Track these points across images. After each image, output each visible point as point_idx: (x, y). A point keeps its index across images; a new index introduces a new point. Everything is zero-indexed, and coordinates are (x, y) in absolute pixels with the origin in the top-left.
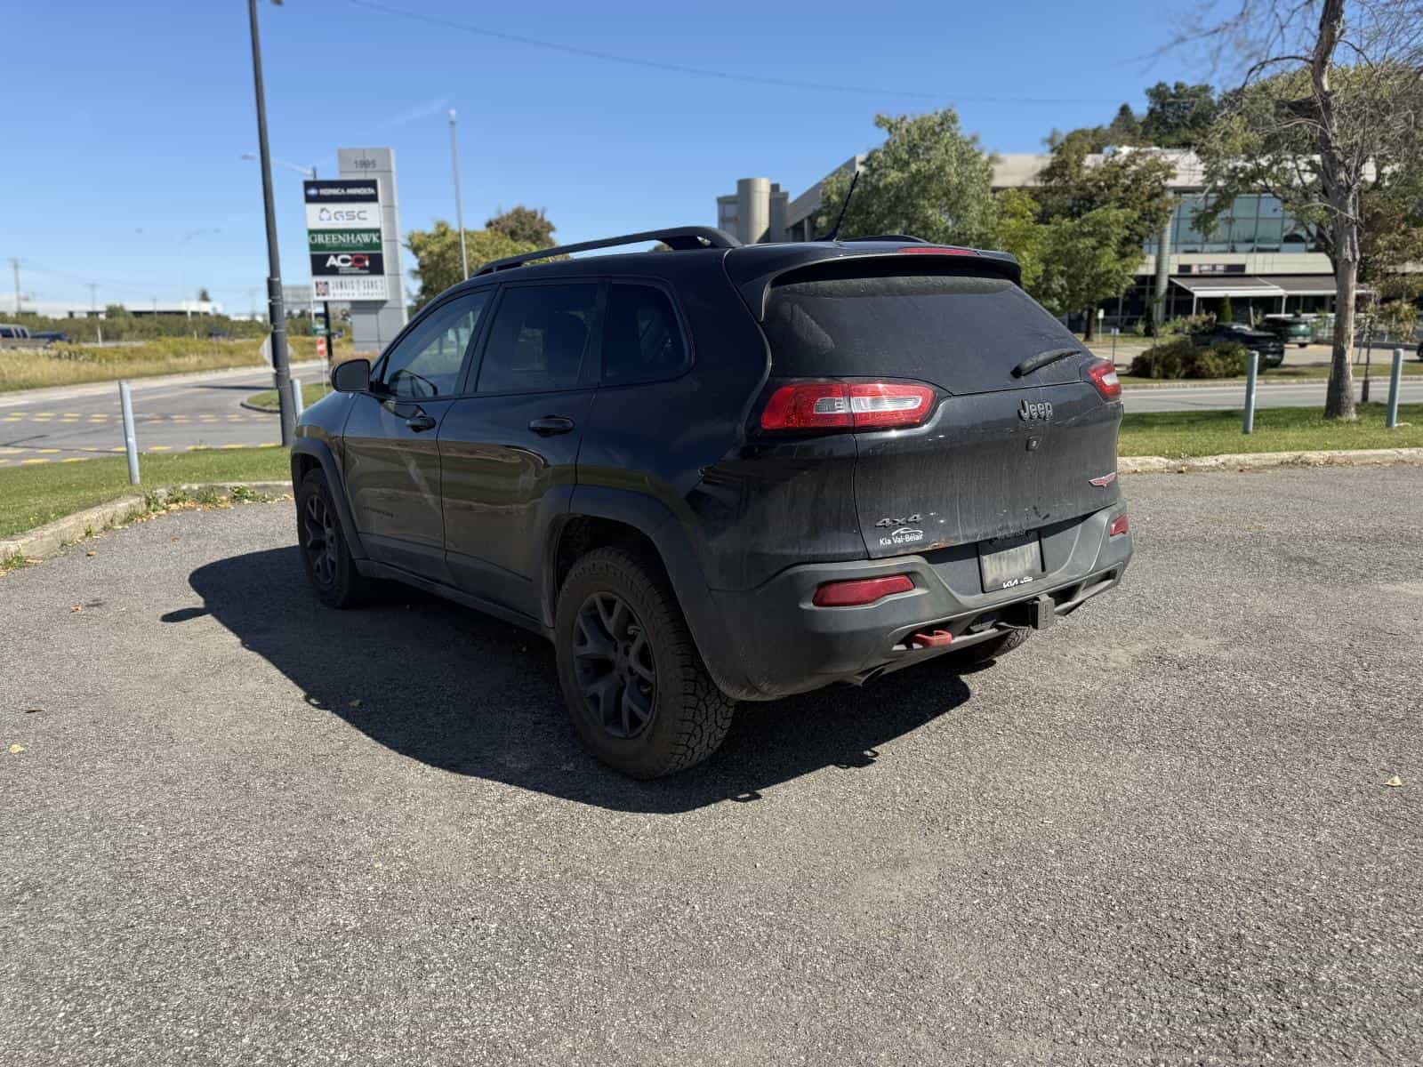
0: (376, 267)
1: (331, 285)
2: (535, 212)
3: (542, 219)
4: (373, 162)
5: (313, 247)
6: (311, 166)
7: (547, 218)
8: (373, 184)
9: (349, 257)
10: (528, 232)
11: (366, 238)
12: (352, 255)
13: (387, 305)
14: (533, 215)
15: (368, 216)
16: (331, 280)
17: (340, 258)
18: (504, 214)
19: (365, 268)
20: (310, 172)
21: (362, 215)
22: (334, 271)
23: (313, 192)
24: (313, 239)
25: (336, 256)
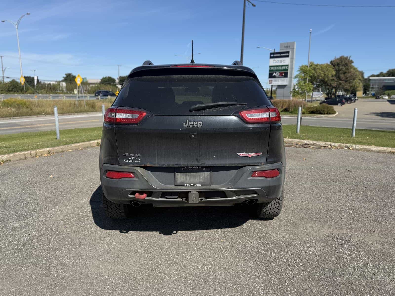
0: (286, 76)
1: (273, 81)
2: (347, 57)
3: (349, 59)
4: (289, 46)
5: (270, 70)
6: (273, 49)
7: (351, 59)
8: (288, 52)
9: (279, 73)
10: (343, 63)
11: (284, 68)
12: (280, 72)
13: (287, 86)
14: (346, 58)
15: (286, 61)
16: (273, 79)
17: (276, 73)
18: (336, 58)
19: (283, 76)
20: (273, 50)
21: (284, 61)
22: (274, 77)
23: (272, 55)
24: (270, 68)
25: (275, 73)
